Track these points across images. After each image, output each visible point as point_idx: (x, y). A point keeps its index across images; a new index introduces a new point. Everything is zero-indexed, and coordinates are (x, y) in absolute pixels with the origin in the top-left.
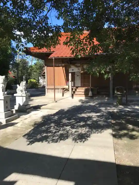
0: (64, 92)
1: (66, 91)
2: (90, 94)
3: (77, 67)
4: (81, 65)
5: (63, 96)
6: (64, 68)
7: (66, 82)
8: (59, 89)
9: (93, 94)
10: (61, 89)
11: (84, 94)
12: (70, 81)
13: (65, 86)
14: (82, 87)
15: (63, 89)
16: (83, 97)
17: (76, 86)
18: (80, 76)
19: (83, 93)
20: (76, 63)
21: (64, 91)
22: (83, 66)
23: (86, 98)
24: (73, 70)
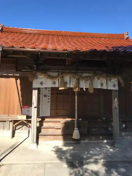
0: (15, 128)
1: (21, 126)
2: (76, 134)
3: (50, 78)
4: (58, 74)
5: (13, 136)
6: (19, 81)
7: (21, 108)
8: (5, 121)
9: (81, 134)
10: (10, 121)
11: (62, 135)
12: (35, 107)
13: (18, 116)
14: (53, 118)
15: (15, 122)
16: (59, 139)
17: (40, 116)
18: (50, 98)
19: (60, 132)
20: (49, 70)
21: (16, 126)
22: (63, 77)
23: (67, 142)
24: (42, 83)
